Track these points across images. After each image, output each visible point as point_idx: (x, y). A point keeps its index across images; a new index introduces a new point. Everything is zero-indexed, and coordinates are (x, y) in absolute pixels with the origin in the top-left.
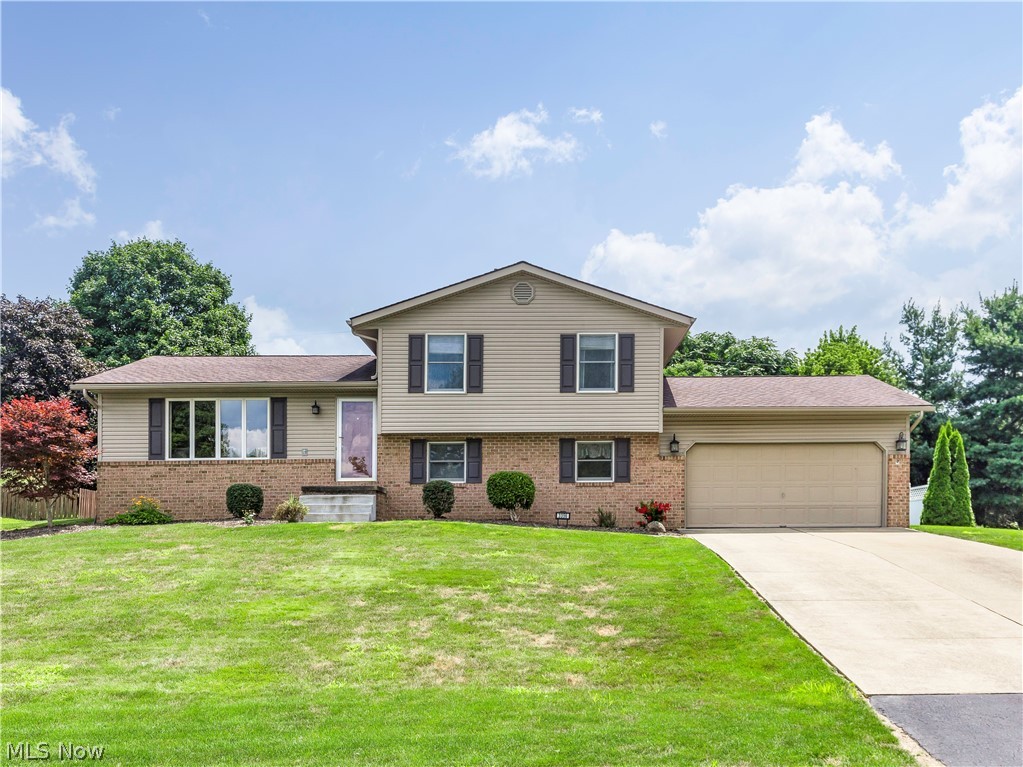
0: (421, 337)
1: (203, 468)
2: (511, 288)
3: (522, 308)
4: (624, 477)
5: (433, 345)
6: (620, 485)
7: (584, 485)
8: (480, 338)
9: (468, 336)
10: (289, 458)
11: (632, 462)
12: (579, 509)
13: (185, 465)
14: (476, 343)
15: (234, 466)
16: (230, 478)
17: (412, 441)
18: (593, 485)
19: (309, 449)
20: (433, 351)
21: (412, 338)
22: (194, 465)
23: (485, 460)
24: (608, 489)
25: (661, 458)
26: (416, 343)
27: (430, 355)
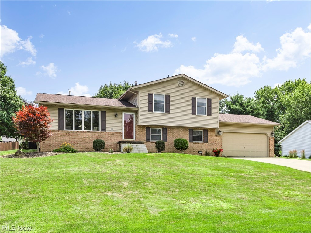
0: (152, 95)
1: (79, 133)
2: (178, 81)
3: (181, 88)
4: (206, 141)
5: (155, 97)
6: (205, 143)
7: (196, 143)
8: (169, 96)
9: (166, 95)
10: (107, 131)
11: (208, 137)
12: (194, 151)
13: (72, 132)
14: (168, 97)
15: (89, 133)
16: (88, 137)
17: (146, 127)
18: (198, 143)
19: (113, 128)
20: (155, 99)
21: (149, 94)
22: (75, 132)
23: (168, 134)
24: (202, 144)
25: (216, 136)
26: (150, 96)
27: (154, 101)
